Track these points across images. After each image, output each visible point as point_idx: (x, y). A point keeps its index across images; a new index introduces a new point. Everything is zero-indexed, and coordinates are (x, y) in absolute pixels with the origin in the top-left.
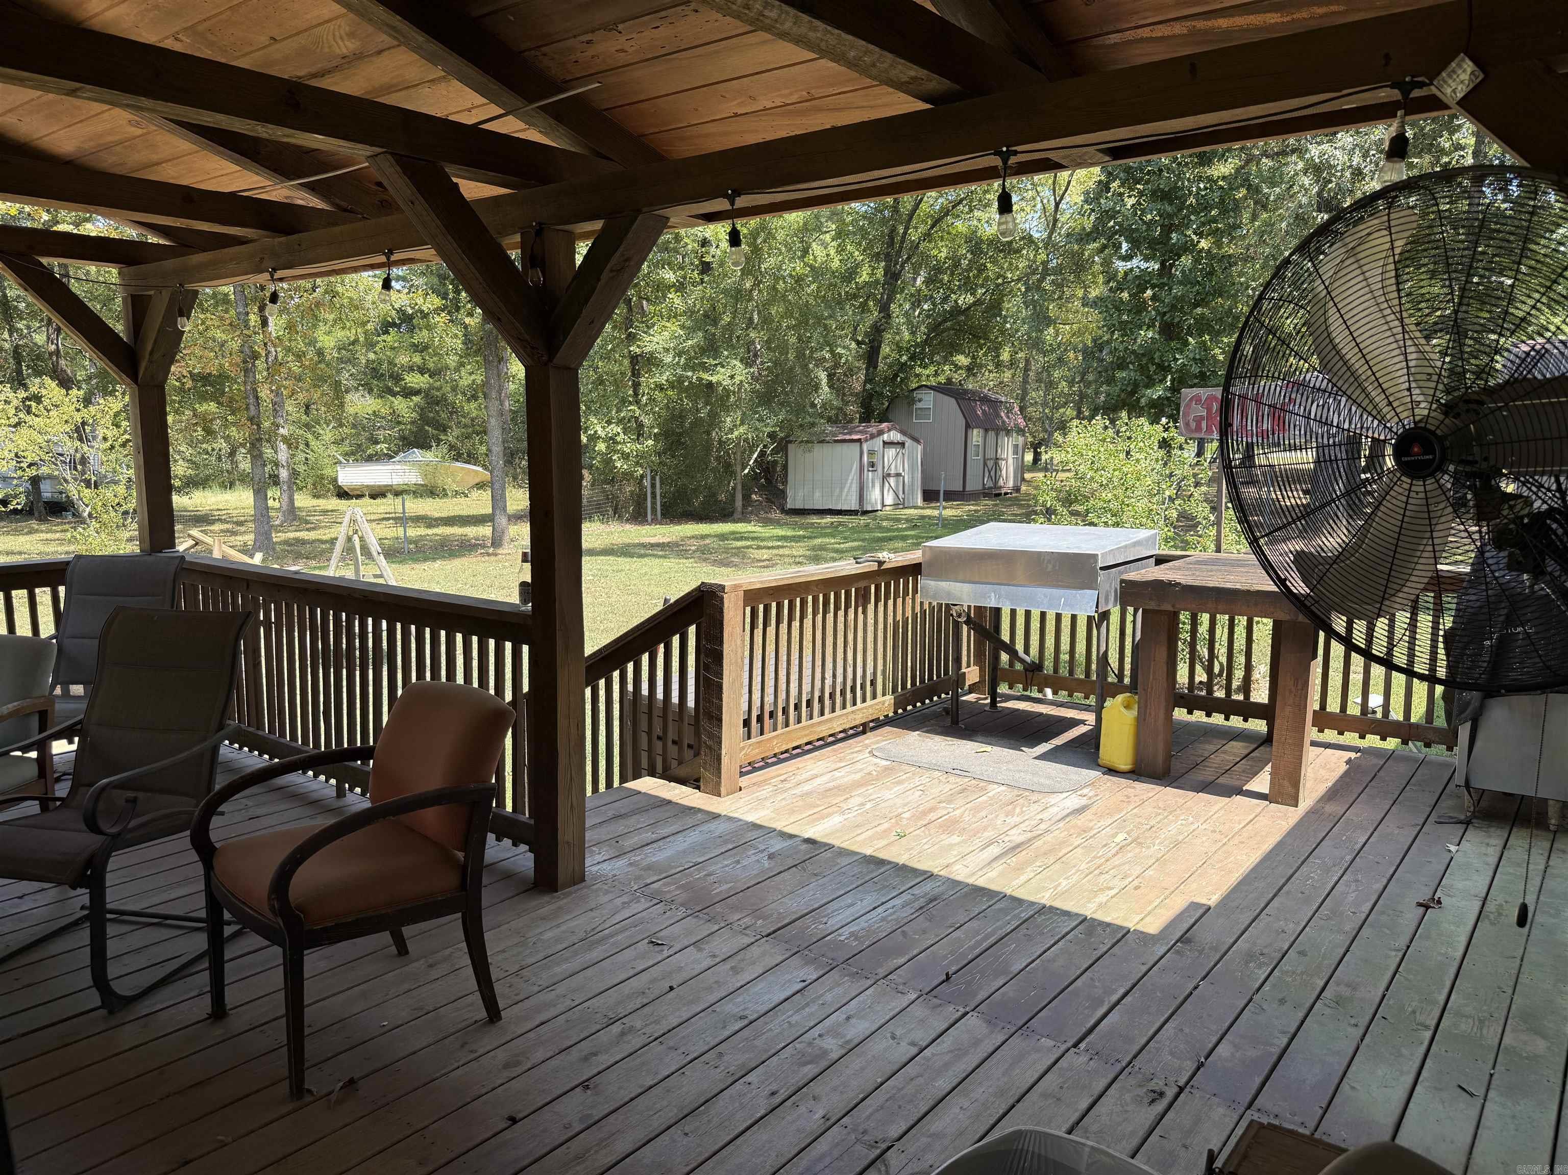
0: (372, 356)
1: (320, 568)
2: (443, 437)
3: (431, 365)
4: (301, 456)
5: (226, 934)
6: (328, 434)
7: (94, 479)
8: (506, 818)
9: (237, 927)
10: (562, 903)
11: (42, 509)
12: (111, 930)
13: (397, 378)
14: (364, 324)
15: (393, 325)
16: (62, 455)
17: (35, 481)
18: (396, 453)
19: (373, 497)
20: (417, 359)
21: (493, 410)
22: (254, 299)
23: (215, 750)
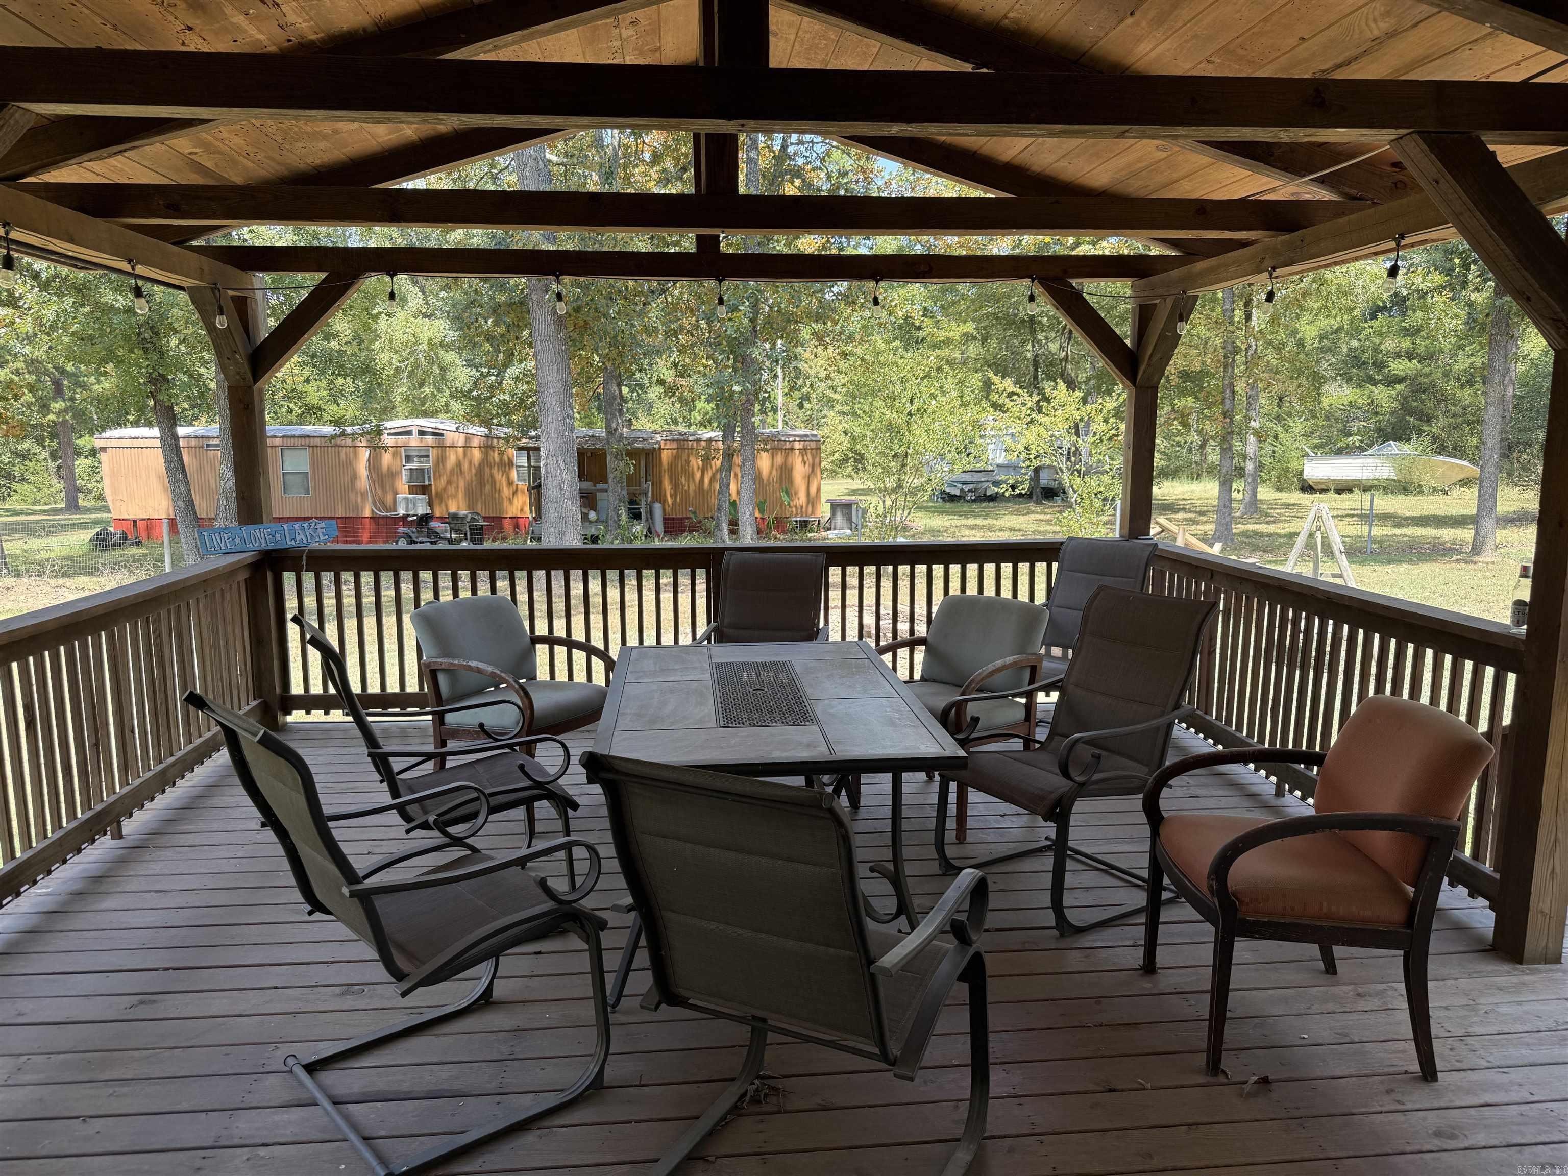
0: (1355, 343)
1: (1275, 562)
2: (1425, 428)
3: (1421, 350)
4: (1268, 449)
5: (1163, 898)
6: (1298, 426)
7: (1083, 469)
8: (1463, 863)
9: (1171, 895)
10: (1527, 978)
11: (1039, 494)
12: (1070, 865)
13: (1380, 366)
14: (1352, 310)
15: (1382, 309)
16: (1061, 448)
17: (1037, 470)
18: (1370, 446)
19: (1339, 492)
20: (1406, 344)
21: (1494, 397)
22: (1241, 296)
23: (1170, 726)
